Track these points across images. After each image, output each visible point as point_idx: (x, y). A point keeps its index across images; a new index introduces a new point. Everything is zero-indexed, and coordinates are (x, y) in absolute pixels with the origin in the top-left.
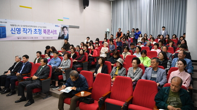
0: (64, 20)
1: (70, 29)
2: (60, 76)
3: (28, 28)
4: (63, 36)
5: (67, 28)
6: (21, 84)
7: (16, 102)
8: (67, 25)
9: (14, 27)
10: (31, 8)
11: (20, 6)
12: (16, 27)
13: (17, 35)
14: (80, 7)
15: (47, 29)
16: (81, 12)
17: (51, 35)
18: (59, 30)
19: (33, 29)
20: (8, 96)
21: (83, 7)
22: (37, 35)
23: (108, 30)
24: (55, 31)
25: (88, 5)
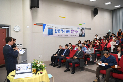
0: (82, 24)
1: (86, 30)
2: (88, 58)
3: (63, 29)
4: (82, 34)
5: (84, 29)
6: (67, 61)
7: (64, 71)
8: (84, 27)
9: (57, 29)
10: (65, 18)
11: (60, 17)
12: (58, 29)
13: (58, 34)
14: (92, 15)
15: (73, 30)
16: (92, 18)
17: (75, 34)
18: (79, 30)
19: (66, 30)
20: (57, 68)
21: (93, 15)
22: (68, 34)
23: (110, 31)
24: (77, 31)
25: (97, 14)
